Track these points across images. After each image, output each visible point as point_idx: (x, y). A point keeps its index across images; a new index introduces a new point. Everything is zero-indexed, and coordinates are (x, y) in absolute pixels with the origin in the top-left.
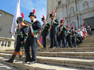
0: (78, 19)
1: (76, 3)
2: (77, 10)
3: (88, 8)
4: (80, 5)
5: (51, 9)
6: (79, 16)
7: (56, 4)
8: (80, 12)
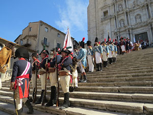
0: (129, 34)
1: (127, 15)
2: (128, 24)
3: (140, 22)
4: (131, 17)
5: (95, 20)
6: (131, 30)
7: (101, 14)
8: (131, 26)
